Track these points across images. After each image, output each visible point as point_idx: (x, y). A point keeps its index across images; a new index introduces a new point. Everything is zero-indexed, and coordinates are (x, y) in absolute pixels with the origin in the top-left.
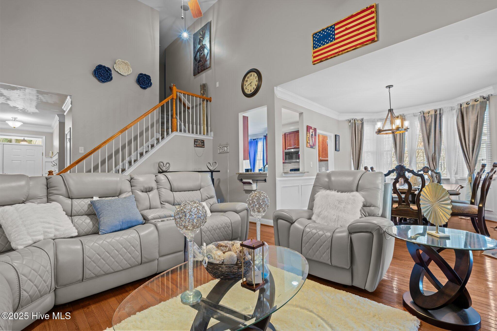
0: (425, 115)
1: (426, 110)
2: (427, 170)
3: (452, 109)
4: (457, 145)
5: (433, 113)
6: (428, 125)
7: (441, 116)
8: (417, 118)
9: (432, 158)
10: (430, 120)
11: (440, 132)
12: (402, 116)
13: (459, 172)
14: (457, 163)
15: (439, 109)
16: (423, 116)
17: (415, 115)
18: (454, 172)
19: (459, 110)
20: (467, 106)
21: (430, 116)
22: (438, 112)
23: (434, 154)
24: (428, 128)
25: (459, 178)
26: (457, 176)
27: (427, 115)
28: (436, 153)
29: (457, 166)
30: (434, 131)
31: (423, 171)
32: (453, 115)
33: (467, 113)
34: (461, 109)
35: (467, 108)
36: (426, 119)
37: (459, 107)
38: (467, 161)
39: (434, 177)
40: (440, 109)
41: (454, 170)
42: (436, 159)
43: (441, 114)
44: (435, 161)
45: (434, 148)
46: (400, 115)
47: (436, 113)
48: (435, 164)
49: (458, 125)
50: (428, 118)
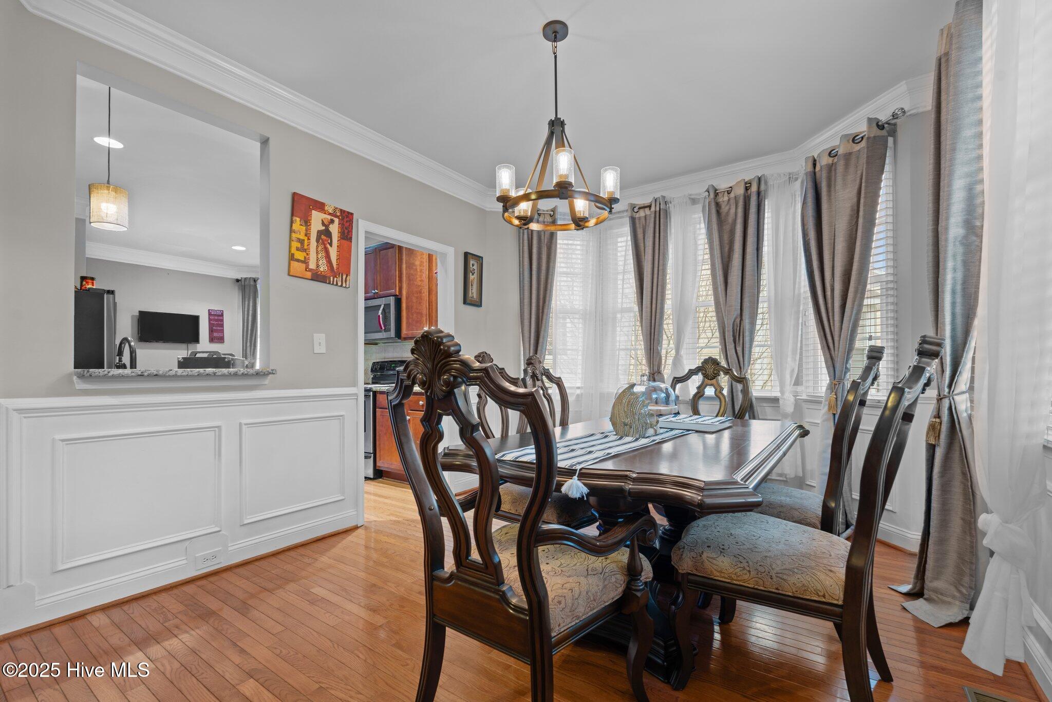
0: (720, 199)
1: (723, 185)
2: (714, 369)
3: (791, 178)
4: (802, 291)
5: (740, 191)
6: (727, 228)
7: (762, 200)
8: (699, 207)
9: (733, 331)
10: (735, 213)
11: (756, 251)
12: (660, 204)
13: (805, 378)
14: (801, 347)
15: (756, 180)
16: (713, 200)
17: (694, 201)
18: (791, 377)
19: (809, 179)
20: (830, 160)
21: (733, 201)
22: (754, 188)
23: (738, 320)
24: (726, 237)
25: (804, 397)
26: (799, 389)
27: (726, 198)
28: (744, 318)
29: (801, 359)
30: (741, 248)
31: (703, 374)
32: (793, 196)
33: (829, 186)
34: (815, 173)
35: (831, 168)
36: (721, 211)
37: (810, 168)
38: (825, 343)
39: (737, 391)
40: (759, 179)
41: (793, 371)
42: (743, 335)
43: (762, 193)
44: (741, 342)
45: (740, 301)
46: (656, 200)
47: (749, 191)
48: (739, 349)
49: (806, 227)
50: (727, 208)
